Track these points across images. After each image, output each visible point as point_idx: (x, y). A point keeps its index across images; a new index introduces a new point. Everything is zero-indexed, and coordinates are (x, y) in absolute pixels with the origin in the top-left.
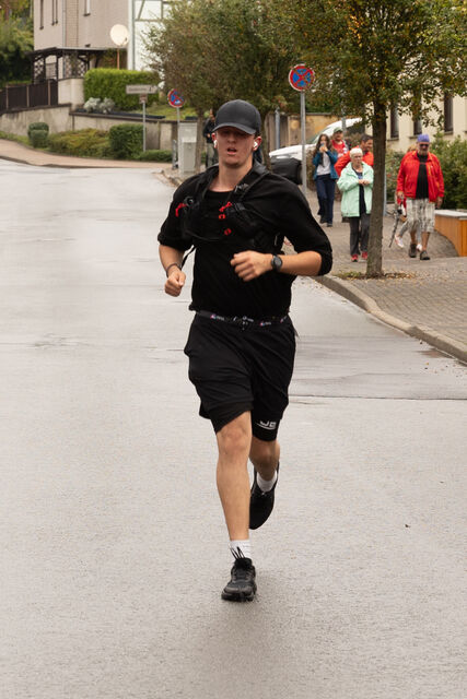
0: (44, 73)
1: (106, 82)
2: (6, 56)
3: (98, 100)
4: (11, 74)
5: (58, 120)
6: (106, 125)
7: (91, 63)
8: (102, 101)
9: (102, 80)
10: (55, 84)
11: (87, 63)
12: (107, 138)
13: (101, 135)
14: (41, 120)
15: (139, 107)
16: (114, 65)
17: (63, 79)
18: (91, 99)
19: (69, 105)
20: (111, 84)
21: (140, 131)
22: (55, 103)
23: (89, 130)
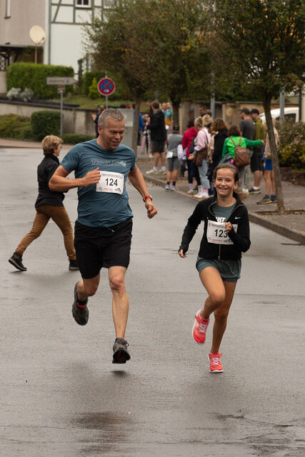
1: (27, 74)
3: (19, 89)
6: (27, 112)
7: (11, 58)
8: (22, 90)
9: (23, 73)
11: (7, 58)
12: (29, 123)
13: (22, 120)
15: (58, 96)
16: (33, 61)
18: (13, 89)
20: (31, 76)
21: (59, 114)
23: (12, 116)
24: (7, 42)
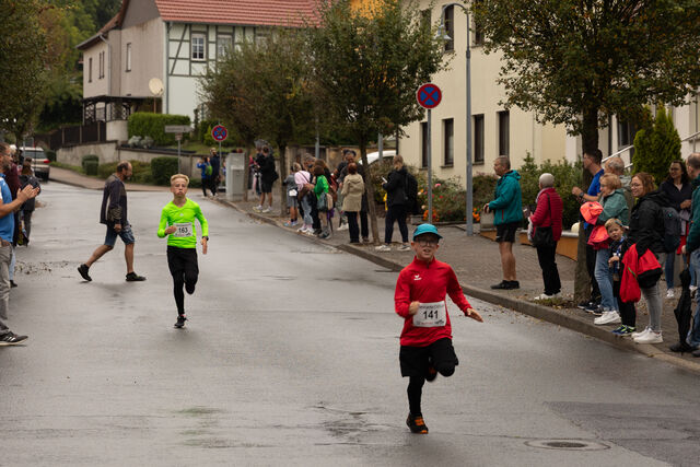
0: (95, 116)
1: (147, 123)
2: (60, 102)
3: (140, 137)
4: (64, 118)
5: (107, 154)
6: (147, 158)
7: (132, 109)
8: (143, 138)
9: (143, 122)
10: (103, 125)
11: (128, 108)
12: (149, 168)
13: (143, 165)
14: (92, 153)
15: (176, 143)
16: (153, 111)
17: (111, 120)
18: (134, 137)
19: (116, 141)
20: (151, 125)
21: (177, 160)
22: (103, 140)
24: (128, 93)
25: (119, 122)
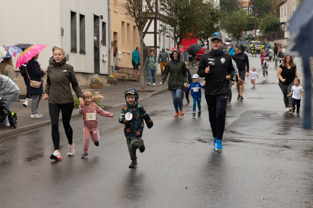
25: (288, 32)
